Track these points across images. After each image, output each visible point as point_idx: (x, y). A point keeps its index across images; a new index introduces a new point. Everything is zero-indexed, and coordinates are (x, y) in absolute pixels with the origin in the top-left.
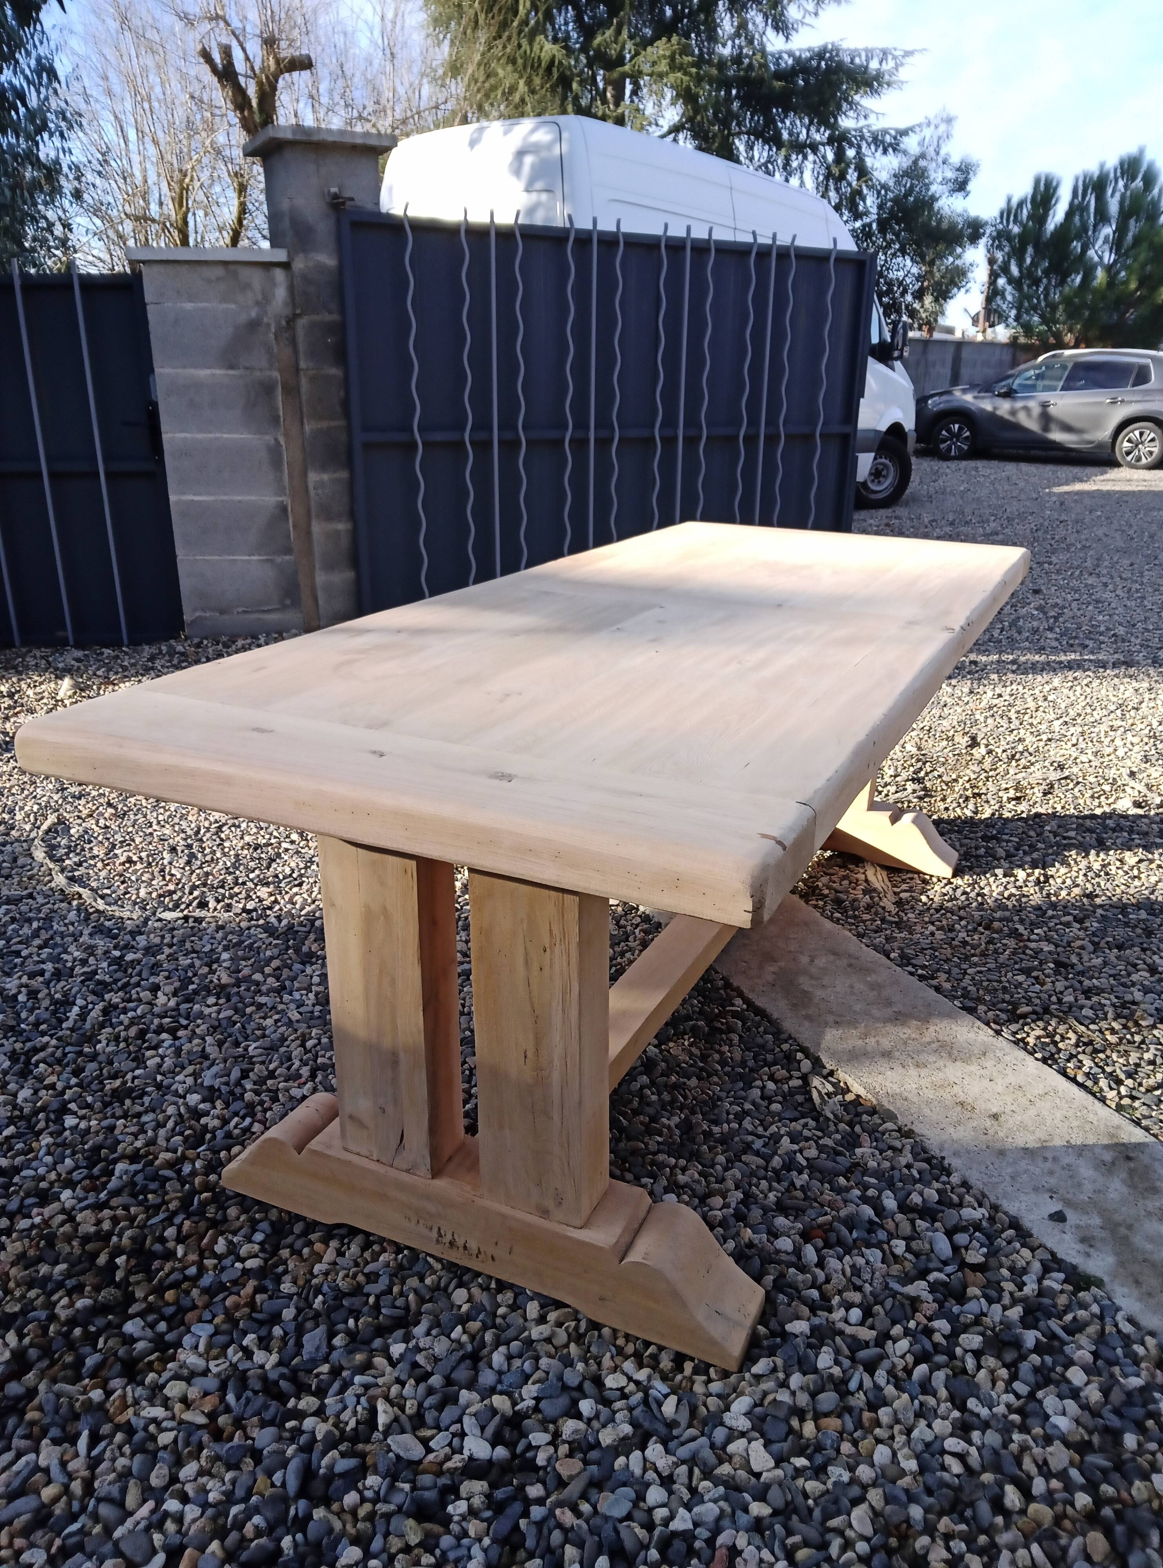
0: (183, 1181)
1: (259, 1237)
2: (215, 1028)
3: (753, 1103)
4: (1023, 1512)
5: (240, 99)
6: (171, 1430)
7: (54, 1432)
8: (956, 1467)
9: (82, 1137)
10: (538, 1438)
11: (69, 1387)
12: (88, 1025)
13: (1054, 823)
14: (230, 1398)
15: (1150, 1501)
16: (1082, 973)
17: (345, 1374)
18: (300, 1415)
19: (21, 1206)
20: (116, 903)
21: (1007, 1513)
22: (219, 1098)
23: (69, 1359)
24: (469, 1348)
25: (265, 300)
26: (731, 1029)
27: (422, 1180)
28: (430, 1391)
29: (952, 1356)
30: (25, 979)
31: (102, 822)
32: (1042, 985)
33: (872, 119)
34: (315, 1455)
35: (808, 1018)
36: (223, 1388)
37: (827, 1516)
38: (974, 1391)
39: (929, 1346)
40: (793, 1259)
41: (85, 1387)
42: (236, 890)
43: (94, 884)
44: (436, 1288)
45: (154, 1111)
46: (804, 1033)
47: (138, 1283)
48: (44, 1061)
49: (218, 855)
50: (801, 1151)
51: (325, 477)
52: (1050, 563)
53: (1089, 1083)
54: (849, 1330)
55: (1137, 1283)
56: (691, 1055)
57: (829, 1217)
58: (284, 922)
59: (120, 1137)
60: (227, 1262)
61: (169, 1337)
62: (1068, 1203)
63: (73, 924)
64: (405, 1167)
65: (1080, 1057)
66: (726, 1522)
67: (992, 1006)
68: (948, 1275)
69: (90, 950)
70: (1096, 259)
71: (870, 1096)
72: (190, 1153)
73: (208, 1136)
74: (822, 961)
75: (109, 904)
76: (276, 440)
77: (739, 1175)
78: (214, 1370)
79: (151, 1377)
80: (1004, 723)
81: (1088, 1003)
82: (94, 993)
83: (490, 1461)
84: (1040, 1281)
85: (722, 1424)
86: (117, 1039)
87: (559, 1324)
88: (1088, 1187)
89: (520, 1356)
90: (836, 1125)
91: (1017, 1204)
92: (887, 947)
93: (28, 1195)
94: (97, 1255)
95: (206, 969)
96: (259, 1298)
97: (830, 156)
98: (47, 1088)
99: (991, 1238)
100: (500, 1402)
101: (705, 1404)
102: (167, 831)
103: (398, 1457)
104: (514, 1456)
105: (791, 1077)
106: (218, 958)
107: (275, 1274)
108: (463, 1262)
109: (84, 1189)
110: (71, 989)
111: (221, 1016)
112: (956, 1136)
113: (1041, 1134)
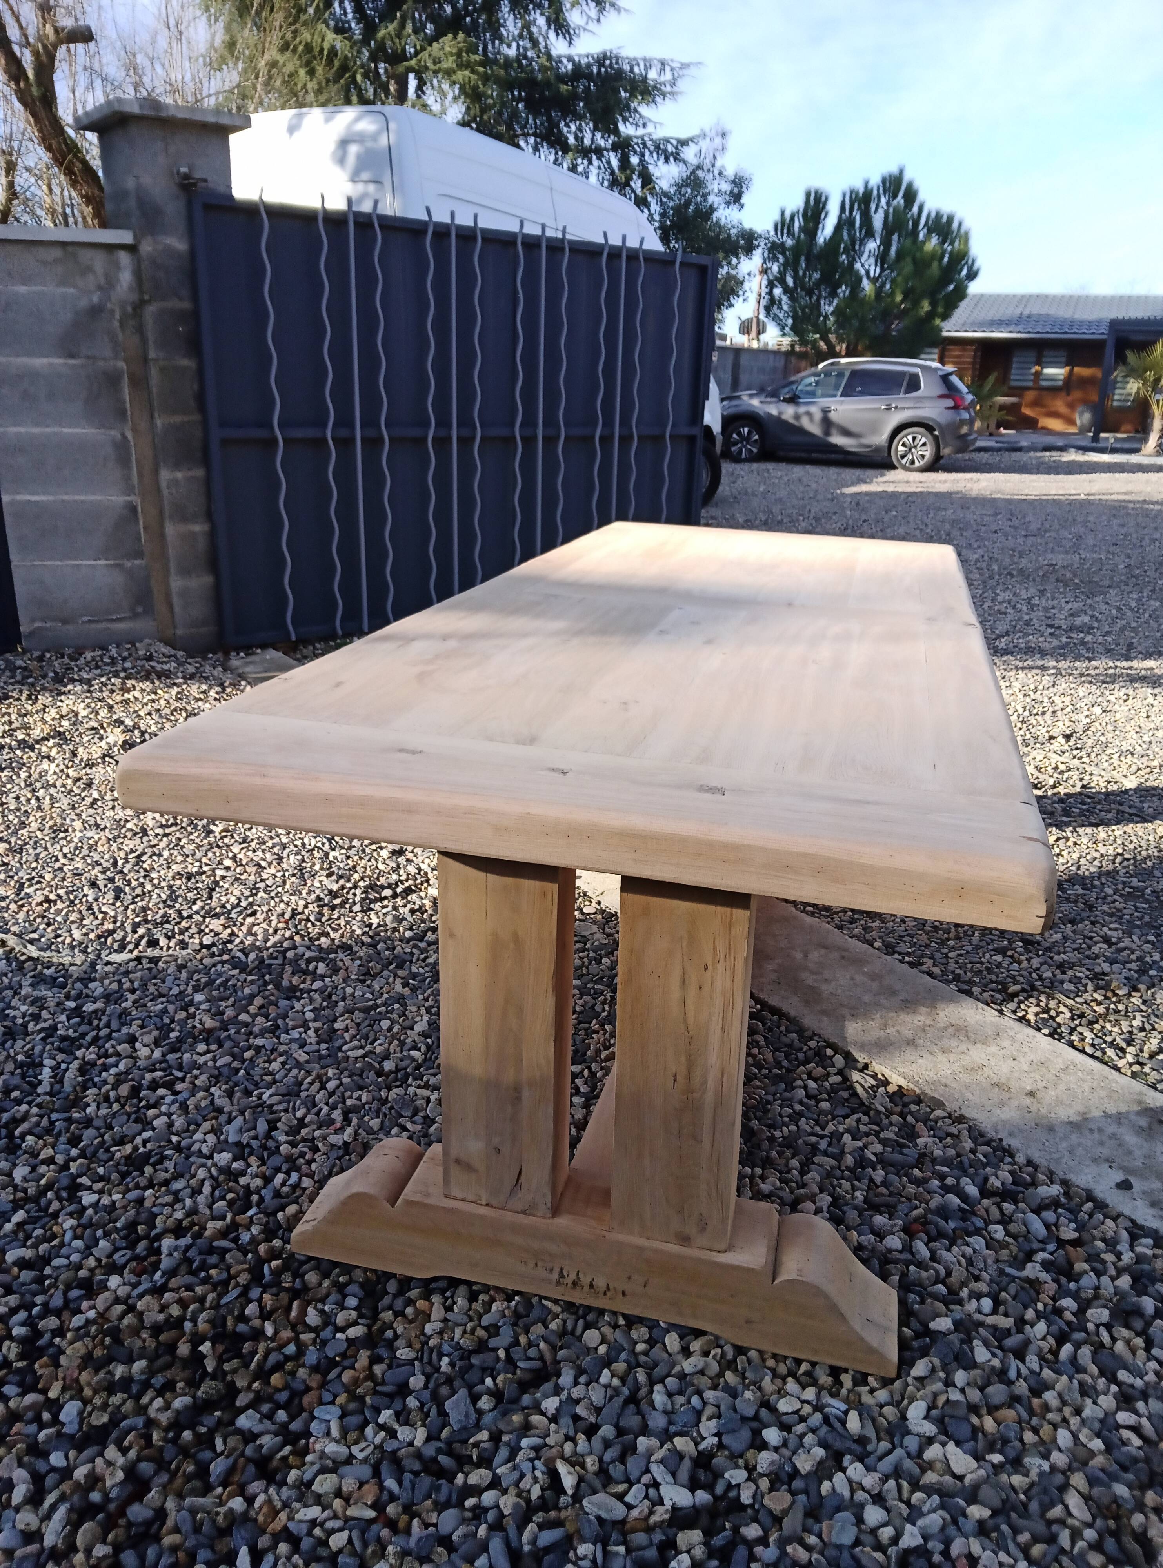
0: (243, 1251)
1: (352, 1302)
2: (216, 1077)
3: (801, 1103)
5: (14, 69)
6: (341, 1530)
7: (202, 1554)
8: (1137, 1442)
9: (109, 1214)
10: (737, 1476)
11: (201, 1500)
12: (67, 1087)
14: (390, 1483)
17: (505, 1438)
18: (476, 1491)
19: (67, 1302)
20: (49, 947)
22: (251, 1154)
23: (190, 1468)
24: (626, 1391)
25: (110, 284)
27: (543, 1220)
28: (606, 1444)
29: (1087, 1332)
32: (1019, 963)
33: (650, 129)
34: (512, 1533)
35: (824, 1012)
36: (376, 1473)
37: (1045, 1508)
38: (1119, 1362)
39: (1063, 1326)
40: (907, 1256)
41: (220, 1497)
42: (184, 924)
43: (15, 929)
44: (563, 1333)
45: (182, 1176)
46: (826, 1028)
47: (234, 1371)
48: (30, 1133)
49: (149, 887)
50: (866, 1147)
51: (179, 475)
53: (1098, 1054)
54: (990, 1320)
57: (920, 1210)
58: (252, 956)
59: (154, 1210)
60: (326, 1333)
61: (293, 1427)
62: (1127, 1171)
64: (520, 1207)
65: (1079, 1029)
66: (952, 1531)
67: (984, 987)
68: (1051, 1254)
69: (39, 1002)
70: (863, 272)
71: (911, 1086)
72: (240, 1218)
73: (255, 1198)
74: (815, 955)
75: (42, 950)
76: (124, 436)
77: (818, 1178)
78: (361, 1456)
79: (292, 1474)
81: (1066, 977)
82: (61, 1050)
83: (694, 1506)
84: (1132, 1247)
85: (908, 1432)
86: (107, 1099)
87: (706, 1354)
88: (1137, 1153)
89: (681, 1393)
90: (888, 1117)
91: (1084, 1177)
92: (868, 936)
93: (68, 1287)
94: (173, 1346)
95: (183, 1014)
96: (378, 1369)
97: (615, 163)
98: (46, 1162)
99: (1074, 1212)
100: (680, 1443)
101: (881, 1415)
102: (79, 864)
103: (600, 1519)
104: (716, 1498)
105: (828, 1074)
106: (192, 1001)
107: (385, 1340)
108: (578, 1298)
109: (132, 1272)
110: (32, 1049)
111: (218, 1064)
112: (1004, 1116)
113: (1079, 1107)
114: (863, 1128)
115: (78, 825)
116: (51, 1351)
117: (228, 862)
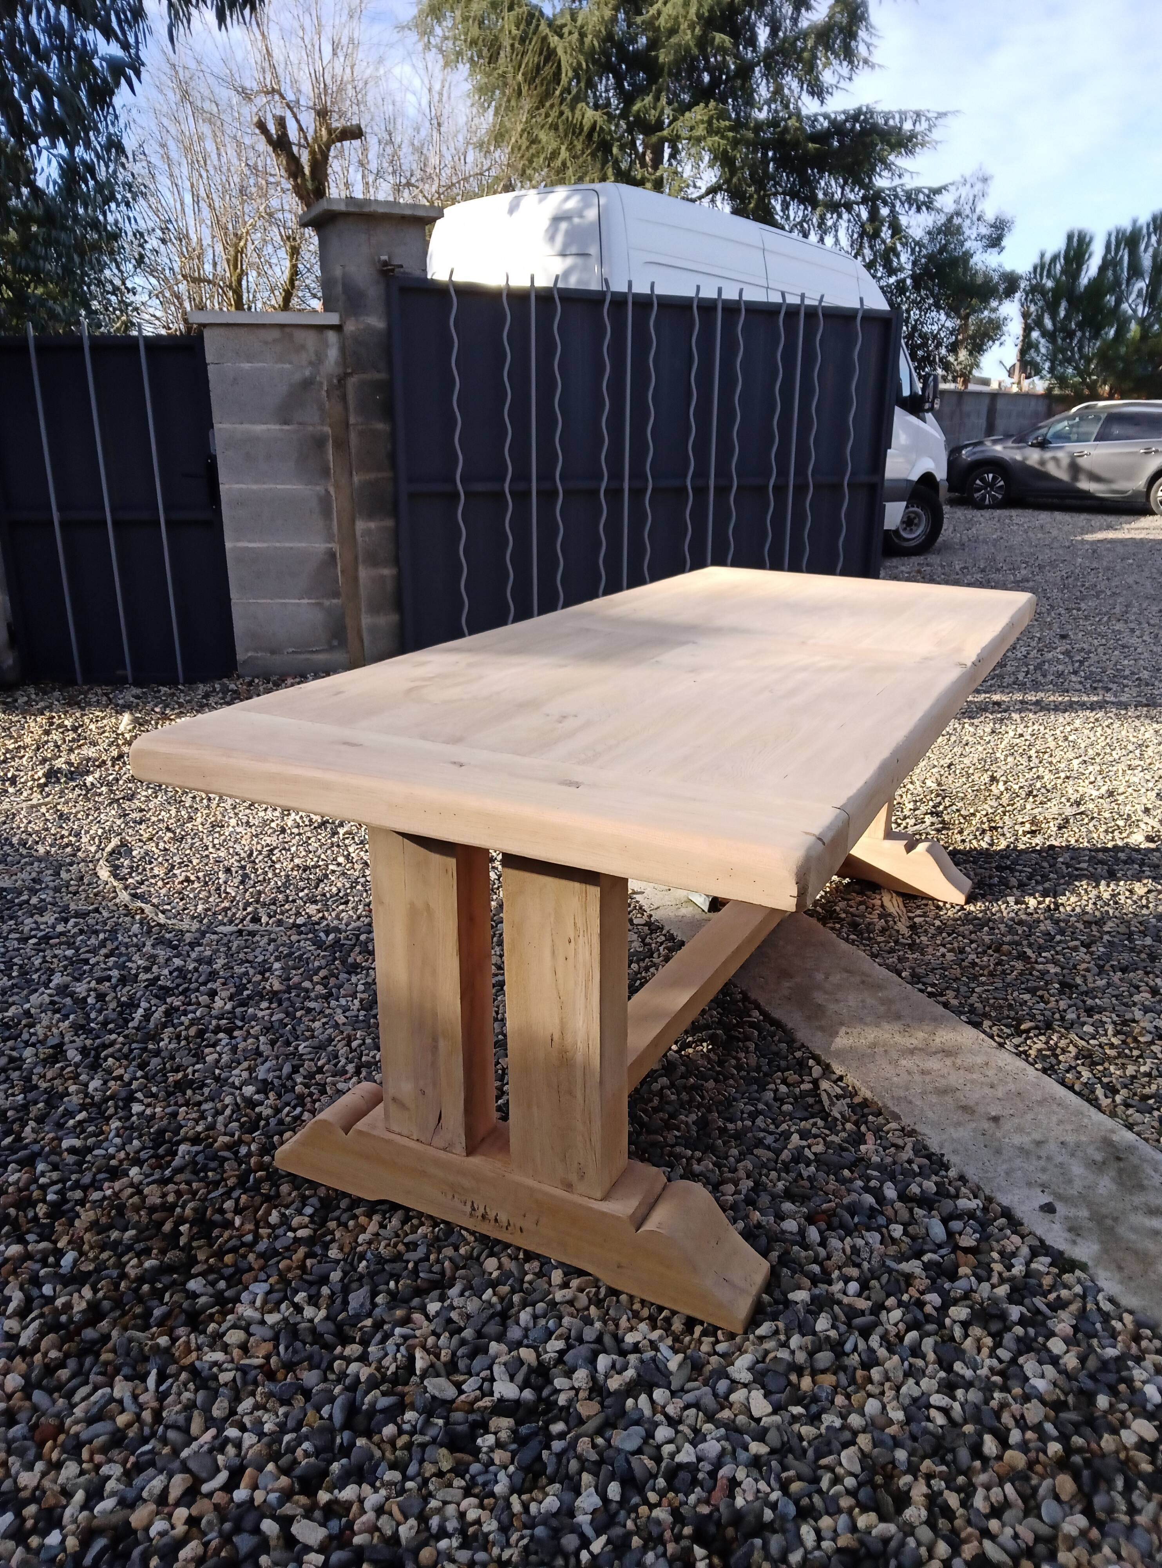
0: (240, 1161)
1: (309, 1210)
2: (268, 1029)
3: (766, 1104)
4: (1000, 1458)
5: (293, 168)
6: (231, 1371)
7: (126, 1370)
8: (940, 1419)
9: (148, 1122)
10: (562, 1383)
11: (138, 1334)
12: (152, 1025)
13: (1067, 855)
14: (282, 1346)
15: (1117, 1452)
16: (1086, 993)
17: (386, 1327)
18: (346, 1360)
19: (94, 1180)
20: (175, 917)
21: (985, 1460)
22: (272, 1090)
23: (138, 1310)
24: (499, 1307)
25: (318, 360)
26: (748, 1038)
27: (458, 1157)
28: (463, 1343)
29: (942, 1326)
30: (93, 984)
31: (161, 845)
32: (1046, 1003)
33: (906, 179)
34: (359, 1394)
35: (822, 1029)
36: (276, 1336)
37: (819, 1455)
38: (960, 1354)
39: (920, 1316)
40: (798, 1238)
41: (153, 1334)
42: (287, 907)
43: (155, 901)
44: (469, 1257)
45: (213, 1100)
46: (815, 1041)
47: (199, 1247)
48: (112, 1056)
49: (270, 875)
50: (809, 1147)
51: (372, 525)
52: (1079, 610)
53: (1086, 1092)
54: (846, 1300)
55: (1120, 1268)
56: (709, 1060)
57: (833, 1204)
58: (332, 936)
59: (182, 1123)
60: (280, 1231)
61: (228, 1294)
62: (1059, 1197)
63: (136, 936)
64: (442, 1145)
65: (1079, 1068)
66: (728, 1458)
67: (997, 1021)
68: (942, 1257)
69: (153, 959)
70: (1130, 312)
71: (876, 1099)
72: (246, 1137)
73: (262, 1123)
74: (836, 978)
75: (170, 919)
76: (327, 492)
77: (750, 1166)
78: (269, 1322)
79: (212, 1327)
80: (1024, 761)
81: (1090, 1020)
82: (157, 996)
83: (518, 1401)
84: (1028, 1264)
85: (726, 1377)
86: (178, 1037)
87: (581, 1290)
88: (1079, 1183)
89: (545, 1316)
90: (843, 1124)
91: (1010, 1197)
92: (899, 966)
93: (99, 1171)
94: (162, 1223)
95: (259, 977)
96: (309, 1262)
97: (865, 215)
98: (116, 1079)
99: (983, 1225)
100: (526, 1354)
101: (709, 1362)
102: (222, 853)
103: (434, 1398)
104: (540, 1398)
105: (803, 1082)
106: (270, 968)
107: (323, 1242)
108: (494, 1234)
109: (150, 1166)
110: (135, 993)
111: (274, 1018)
112: (955, 1135)
113: (1037, 1136)
115: (233, 822)
116: (71, 1214)
117: (341, 860)
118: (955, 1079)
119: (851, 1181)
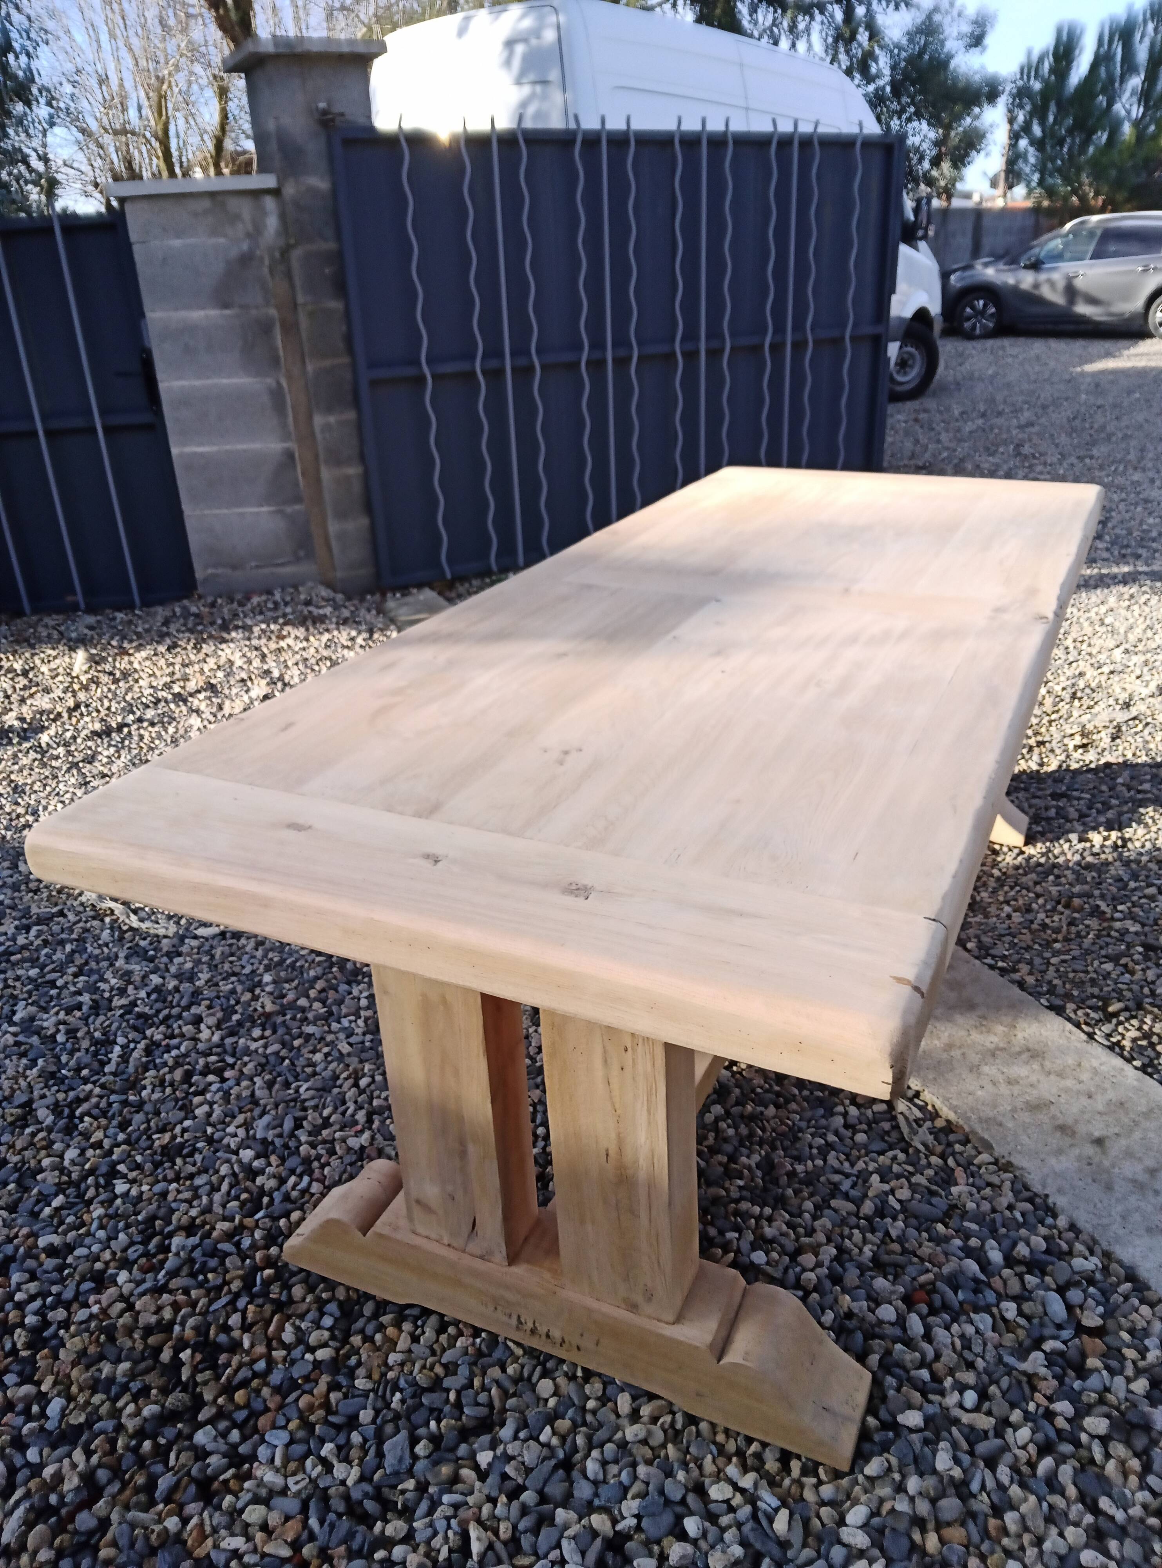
0: (243, 1256)
1: (327, 1321)
2: (262, 1066)
3: (836, 1133)
9: (134, 1205)
11: (142, 1515)
12: (131, 1069)
13: (1126, 774)
14: (313, 1522)
17: (431, 1491)
18: (388, 1543)
19: (78, 1293)
20: (149, 918)
22: (273, 1152)
23: (140, 1480)
24: (561, 1454)
25: (257, 231)
27: (497, 1266)
28: (524, 1511)
29: (1078, 1444)
30: (62, 1015)
32: (1132, 973)
36: (304, 1509)
38: (1106, 1487)
39: (1052, 1434)
40: (897, 1332)
41: (159, 1514)
44: (519, 1379)
45: (206, 1171)
47: (205, 1383)
48: (88, 1114)
50: (892, 1191)
51: (332, 419)
52: (1091, 457)
54: (965, 1418)
57: (930, 1276)
59: (174, 1205)
60: (296, 1353)
61: (243, 1449)
63: (107, 945)
64: (479, 1253)
67: (1081, 1003)
68: (1065, 1342)
69: (127, 976)
70: (1123, 113)
71: (961, 1122)
72: (248, 1222)
73: (266, 1200)
75: (142, 920)
76: (278, 383)
77: (829, 1225)
78: (294, 1488)
79: (229, 1499)
82: (135, 1028)
85: (840, 1542)
86: (162, 1083)
89: (616, 1461)
90: (927, 1157)
91: (1131, 1250)
93: (83, 1280)
94: (158, 1350)
95: (249, 996)
96: (334, 1397)
97: (839, 16)
98: (94, 1146)
99: (1106, 1294)
100: (599, 1521)
101: (819, 1517)
106: (260, 981)
107: (348, 1367)
108: (546, 1349)
109: (140, 1268)
110: (110, 1026)
111: (269, 1051)
112: (1058, 1168)
113: (1150, 1162)
114: (896, 1168)
116: (54, 1342)
118: (1048, 1088)
119: (947, 1239)
